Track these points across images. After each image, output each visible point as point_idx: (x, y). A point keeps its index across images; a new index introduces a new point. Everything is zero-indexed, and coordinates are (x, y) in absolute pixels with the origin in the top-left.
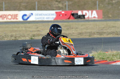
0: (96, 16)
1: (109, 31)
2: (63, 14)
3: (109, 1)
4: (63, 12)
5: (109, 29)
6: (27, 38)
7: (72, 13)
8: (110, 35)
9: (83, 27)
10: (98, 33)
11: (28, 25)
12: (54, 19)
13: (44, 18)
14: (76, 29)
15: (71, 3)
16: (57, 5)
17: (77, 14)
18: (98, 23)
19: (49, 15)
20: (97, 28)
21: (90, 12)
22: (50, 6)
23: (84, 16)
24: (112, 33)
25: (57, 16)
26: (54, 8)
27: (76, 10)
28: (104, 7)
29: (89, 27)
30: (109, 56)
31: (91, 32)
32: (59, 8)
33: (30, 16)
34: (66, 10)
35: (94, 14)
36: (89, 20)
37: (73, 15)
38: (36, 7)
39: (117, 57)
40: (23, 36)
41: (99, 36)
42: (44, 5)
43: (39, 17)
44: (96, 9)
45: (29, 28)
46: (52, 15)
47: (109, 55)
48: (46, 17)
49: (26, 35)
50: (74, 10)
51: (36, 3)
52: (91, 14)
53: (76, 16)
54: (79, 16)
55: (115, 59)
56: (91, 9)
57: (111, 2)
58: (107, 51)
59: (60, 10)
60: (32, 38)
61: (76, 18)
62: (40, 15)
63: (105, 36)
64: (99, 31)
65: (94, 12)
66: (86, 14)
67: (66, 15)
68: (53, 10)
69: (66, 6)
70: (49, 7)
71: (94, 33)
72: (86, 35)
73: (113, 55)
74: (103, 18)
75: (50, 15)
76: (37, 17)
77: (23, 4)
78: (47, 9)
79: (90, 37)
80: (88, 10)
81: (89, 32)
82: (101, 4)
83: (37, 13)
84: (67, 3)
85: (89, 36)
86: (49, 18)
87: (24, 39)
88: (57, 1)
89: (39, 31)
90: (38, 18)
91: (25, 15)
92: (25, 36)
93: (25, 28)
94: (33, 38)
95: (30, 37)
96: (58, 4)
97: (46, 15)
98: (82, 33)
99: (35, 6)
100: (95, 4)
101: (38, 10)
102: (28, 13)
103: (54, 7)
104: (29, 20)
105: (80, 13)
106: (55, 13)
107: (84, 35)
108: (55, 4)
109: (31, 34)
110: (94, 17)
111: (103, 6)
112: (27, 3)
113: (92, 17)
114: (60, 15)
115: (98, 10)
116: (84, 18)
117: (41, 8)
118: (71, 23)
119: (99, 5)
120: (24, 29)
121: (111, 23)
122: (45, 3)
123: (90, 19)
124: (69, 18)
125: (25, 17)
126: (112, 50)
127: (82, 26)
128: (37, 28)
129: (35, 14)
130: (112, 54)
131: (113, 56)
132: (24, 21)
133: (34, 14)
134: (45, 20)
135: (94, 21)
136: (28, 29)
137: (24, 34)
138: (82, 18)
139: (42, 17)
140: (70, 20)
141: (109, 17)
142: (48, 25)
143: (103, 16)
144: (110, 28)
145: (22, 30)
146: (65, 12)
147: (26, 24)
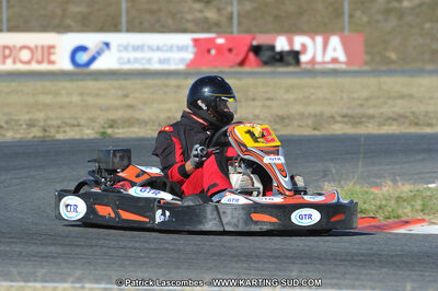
0: (342, 57)
1: (387, 110)
2: (221, 45)
3: (389, 3)
4: (220, 41)
5: (385, 103)
6: (89, 131)
7: (255, 43)
8: (390, 125)
9: (290, 96)
10: (346, 119)
11: (90, 85)
12: (188, 66)
13: (149, 61)
14: (268, 103)
15: (248, 6)
16: (198, 15)
17: (272, 48)
18: (346, 81)
19: (171, 48)
20: (342, 98)
21: (319, 39)
22: (173, 16)
23: (295, 55)
24: (398, 118)
25: (197, 54)
26: (190, 26)
27: (267, 32)
28: (369, 22)
29: (312, 94)
30: (384, 203)
31: (322, 114)
32: (205, 26)
33: (99, 53)
34: (232, 33)
35: (335, 50)
36: (313, 72)
37: (257, 50)
38: (124, 19)
39: (412, 206)
40: (74, 126)
41: (349, 130)
42: (152, 12)
43: (132, 55)
44: (342, 29)
45: (97, 95)
46: (181, 49)
47: (385, 199)
48: (157, 56)
49: (82, 122)
50: (261, 32)
51: (124, 6)
52: (323, 49)
53: (266, 55)
54: (278, 57)
55: (407, 212)
56: (323, 29)
57: (396, 5)
58: (378, 186)
59: (208, 30)
60: (104, 133)
61: (266, 63)
62: (137, 48)
63: (372, 129)
64: (350, 112)
65: (335, 41)
66: (304, 46)
67: (230, 50)
68: (185, 31)
69: (230, 18)
70: (170, 21)
71: (333, 117)
72: (301, 123)
73: (399, 197)
74: (366, 63)
75: (175, 49)
76: (126, 55)
77: (74, 9)
78: (163, 26)
79: (316, 133)
80: (311, 33)
81: (315, 116)
82: (358, 14)
83: (124, 43)
84: (235, 8)
85: (315, 129)
86: (167, 61)
87: (78, 137)
89: (130, 107)
90: (129, 62)
91: (83, 49)
92: (79, 126)
93: (81, 94)
94: (109, 131)
95: (97, 127)
96: (201, 11)
97: (158, 49)
98: (288, 117)
99: (120, 16)
100: (338, 13)
101: (128, 31)
102: (92, 40)
103: (188, 21)
104: (95, 66)
105: (281, 44)
106: (191, 43)
107: (296, 123)
108: (193, 10)
109: (102, 118)
110: (335, 60)
111: (365, 19)
112: (91, 3)
113: (328, 58)
114: (209, 51)
115: (346, 32)
116: (298, 62)
117: (141, 23)
118: (250, 81)
119: (351, 16)
120: (76, 99)
121: (394, 83)
122: (155, 7)
123: (317, 67)
124: (242, 64)
125: (83, 58)
126: (394, 181)
127: (287, 91)
128: (126, 96)
129: (120, 45)
130: (396, 194)
131: (397, 201)
132: (79, 70)
133: (113, 46)
134: (156, 66)
135: (335, 73)
136: (91, 100)
137: (76, 119)
138: (288, 64)
139: (143, 58)
140: (246, 69)
141: (389, 62)
142: (167, 86)
143: (367, 58)
144: (390, 102)
145: (70, 103)
146: (227, 39)
147: (83, 80)
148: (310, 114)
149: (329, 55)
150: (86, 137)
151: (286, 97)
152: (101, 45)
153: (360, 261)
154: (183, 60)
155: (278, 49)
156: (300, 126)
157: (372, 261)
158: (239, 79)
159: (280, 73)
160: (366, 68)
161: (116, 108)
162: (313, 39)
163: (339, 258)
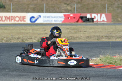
0: (105, 20)
1: (118, 35)
2: (72, 16)
3: (118, 4)
4: (71, 15)
5: (117, 33)
6: (34, 40)
7: (81, 16)
8: (118, 39)
9: (91, 31)
10: (106, 37)
11: (35, 27)
12: (62, 22)
13: (52, 21)
14: (85, 33)
15: (79, 6)
16: (65, 8)
17: (86, 17)
18: (106, 26)
20: (105, 31)
21: (99, 15)
22: (58, 8)
23: (92, 19)
24: (121, 37)
25: (65, 19)
26: (63, 11)
27: (84, 13)
28: (113, 10)
29: (97, 30)
31: (100, 36)
32: (67, 11)
33: (38, 19)
34: (75, 13)
35: (103, 18)
36: (97, 24)
37: (82, 18)
38: (45, 9)
40: (30, 39)
41: (107, 40)
43: (47, 19)
44: (106, 12)
45: (37, 30)
46: (60, 17)
47: (117, 60)
48: (54, 19)
49: (33, 38)
51: (45, 5)
52: (100, 18)
53: (84, 19)
54: (87, 20)
56: (100, 12)
58: (115, 56)
59: (68, 12)
60: (39, 41)
61: (84, 21)
62: (48, 17)
63: (113, 40)
64: (107, 35)
65: (103, 15)
66: (95, 17)
67: (74, 18)
68: (62, 12)
69: (74, 9)
70: (58, 10)
71: (103, 37)
74: (112, 22)
75: (59, 17)
76: (45, 19)
77: (31, 6)
78: (56, 11)
79: (98, 41)
80: (97, 13)
81: (98, 36)
82: (110, 8)
83: (45, 16)
84: (76, 6)
85: (97, 40)
86: (57, 21)
87: (32, 42)
88: (65, 4)
89: (46, 33)
90: (46, 21)
91: (33, 17)
92: (32, 39)
93: (33, 30)
95: (37, 39)
96: (66, 7)
97: (54, 17)
98: (90, 37)
99: (44, 8)
100: (105, 8)
101: (46, 12)
102: (36, 15)
103: (62, 10)
104: (37, 22)
106: (63, 16)
107: (92, 38)
108: (64, 6)
109: (38, 36)
110: (103, 21)
111: (112, 9)
112: (36, 5)
113: (101, 20)
114: (68, 18)
116: (93, 21)
117: (49, 10)
118: (79, 26)
119: (108, 8)
120: (31, 31)
121: (120, 27)
122: (53, 6)
123: (98, 22)
124: (77, 21)
125: (33, 20)
126: (120, 55)
127: (90, 29)
128: (45, 30)
129: (43, 16)
130: (120, 58)
131: (120, 61)
132: (32, 23)
133: (42, 17)
135: (103, 24)
136: (35, 32)
137: (31, 37)
138: (90, 22)
139: (50, 20)
140: (79, 23)
141: (119, 21)
143: (112, 20)
144: (119, 32)
145: (30, 32)
147: (33, 26)
148: (96, 36)
149: (102, 19)
150: (34, 42)
151: (90, 31)
152: (38, 16)
153: (109, 77)
154: (61, 20)
155: (88, 17)
156: (93, 39)
157: (113, 77)
158: (77, 26)
159: (88, 24)
160: (112, 23)
161: (42, 34)
162: (97, 15)
163: (103, 76)
